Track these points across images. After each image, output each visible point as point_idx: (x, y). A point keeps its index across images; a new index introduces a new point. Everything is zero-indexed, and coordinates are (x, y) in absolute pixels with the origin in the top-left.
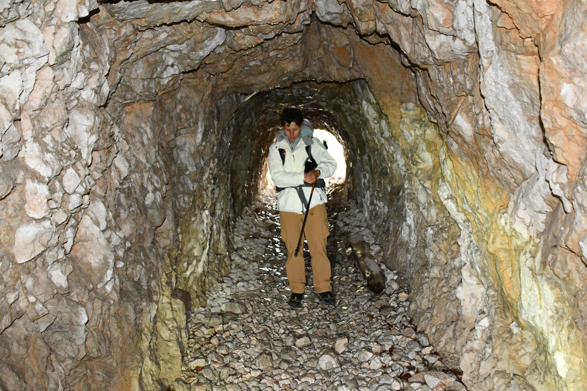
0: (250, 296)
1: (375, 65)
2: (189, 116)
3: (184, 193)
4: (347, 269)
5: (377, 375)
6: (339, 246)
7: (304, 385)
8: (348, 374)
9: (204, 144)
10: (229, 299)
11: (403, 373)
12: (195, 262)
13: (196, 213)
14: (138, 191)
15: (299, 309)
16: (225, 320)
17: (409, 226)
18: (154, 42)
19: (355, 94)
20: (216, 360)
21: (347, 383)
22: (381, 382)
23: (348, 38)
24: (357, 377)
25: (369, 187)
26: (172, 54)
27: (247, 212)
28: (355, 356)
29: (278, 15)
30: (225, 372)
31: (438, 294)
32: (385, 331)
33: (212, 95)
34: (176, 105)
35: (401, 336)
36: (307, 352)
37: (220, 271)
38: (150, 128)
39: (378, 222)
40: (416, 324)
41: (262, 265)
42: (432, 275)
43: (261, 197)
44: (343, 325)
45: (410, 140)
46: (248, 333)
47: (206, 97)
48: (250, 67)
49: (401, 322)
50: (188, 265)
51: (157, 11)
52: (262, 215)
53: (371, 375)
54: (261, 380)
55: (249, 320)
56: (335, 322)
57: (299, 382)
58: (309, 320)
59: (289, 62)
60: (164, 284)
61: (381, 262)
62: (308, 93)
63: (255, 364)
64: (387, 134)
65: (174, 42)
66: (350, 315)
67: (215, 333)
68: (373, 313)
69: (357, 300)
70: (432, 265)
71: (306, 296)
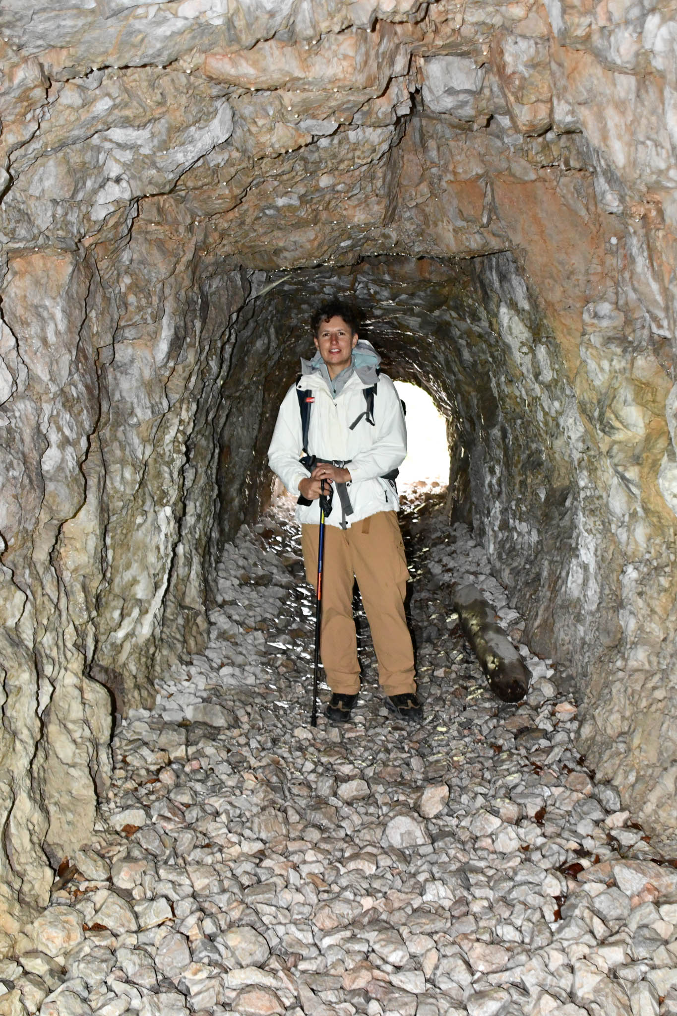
0: (246, 696)
1: (536, 220)
2: (144, 302)
3: (123, 462)
4: (447, 654)
5: (511, 864)
6: (432, 609)
7: (352, 877)
8: (447, 859)
9: (171, 364)
10: (202, 698)
11: (565, 862)
12: (136, 612)
13: (146, 508)
14: (27, 438)
15: (347, 726)
16: (192, 737)
17: (585, 567)
18: (85, 116)
19: (485, 293)
20: (169, 815)
21: (446, 876)
22: (518, 878)
23: (482, 161)
24: (466, 867)
25: (500, 493)
26: (118, 153)
27: (246, 535)
28: (463, 824)
29: (350, 70)
30: (187, 838)
31: (644, 703)
32: (526, 776)
33: (194, 265)
34: (119, 274)
35: (561, 789)
36: (362, 810)
37: (185, 641)
38: (63, 311)
39: (515, 564)
40: (592, 767)
41: (273, 637)
42: (633, 664)
43: (275, 510)
44: (437, 761)
45: (600, 380)
46: (237, 765)
47: (181, 267)
48: (278, 209)
49: (560, 761)
50: (122, 616)
51: (96, 33)
52: (277, 543)
53: (497, 864)
54: (261, 860)
55: (243, 740)
56: (422, 756)
57: (343, 870)
58: (366, 748)
59: (359, 205)
60: (69, 645)
61: (519, 642)
62: (386, 293)
63: (251, 829)
64: (548, 375)
65: (126, 123)
66: (453, 744)
67: (170, 763)
68: (501, 742)
69: (467, 714)
70: (633, 643)
71: (361, 702)
